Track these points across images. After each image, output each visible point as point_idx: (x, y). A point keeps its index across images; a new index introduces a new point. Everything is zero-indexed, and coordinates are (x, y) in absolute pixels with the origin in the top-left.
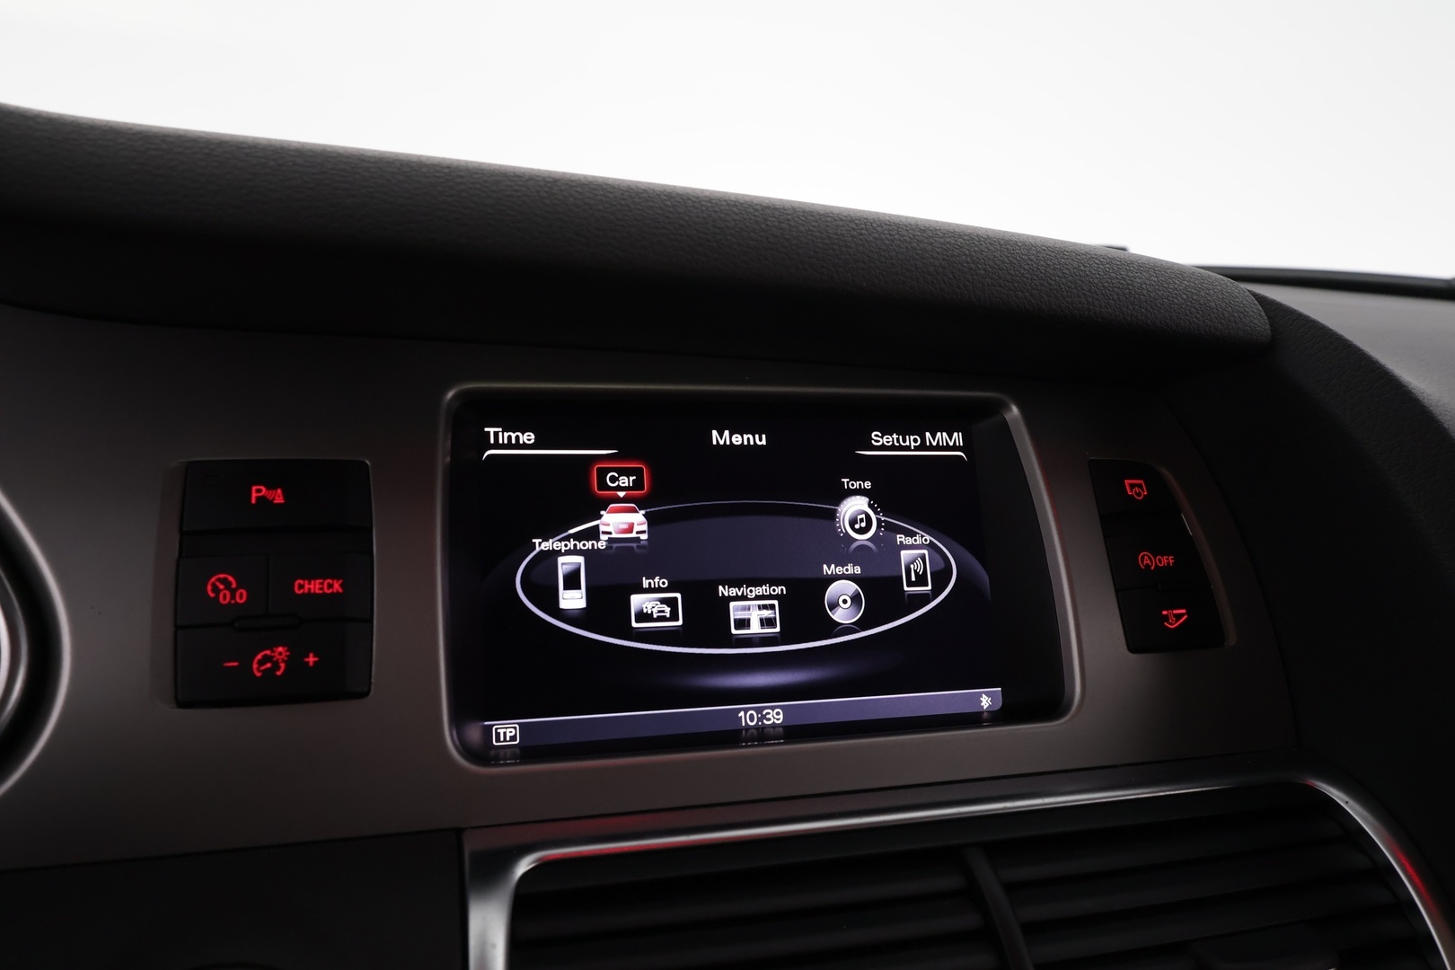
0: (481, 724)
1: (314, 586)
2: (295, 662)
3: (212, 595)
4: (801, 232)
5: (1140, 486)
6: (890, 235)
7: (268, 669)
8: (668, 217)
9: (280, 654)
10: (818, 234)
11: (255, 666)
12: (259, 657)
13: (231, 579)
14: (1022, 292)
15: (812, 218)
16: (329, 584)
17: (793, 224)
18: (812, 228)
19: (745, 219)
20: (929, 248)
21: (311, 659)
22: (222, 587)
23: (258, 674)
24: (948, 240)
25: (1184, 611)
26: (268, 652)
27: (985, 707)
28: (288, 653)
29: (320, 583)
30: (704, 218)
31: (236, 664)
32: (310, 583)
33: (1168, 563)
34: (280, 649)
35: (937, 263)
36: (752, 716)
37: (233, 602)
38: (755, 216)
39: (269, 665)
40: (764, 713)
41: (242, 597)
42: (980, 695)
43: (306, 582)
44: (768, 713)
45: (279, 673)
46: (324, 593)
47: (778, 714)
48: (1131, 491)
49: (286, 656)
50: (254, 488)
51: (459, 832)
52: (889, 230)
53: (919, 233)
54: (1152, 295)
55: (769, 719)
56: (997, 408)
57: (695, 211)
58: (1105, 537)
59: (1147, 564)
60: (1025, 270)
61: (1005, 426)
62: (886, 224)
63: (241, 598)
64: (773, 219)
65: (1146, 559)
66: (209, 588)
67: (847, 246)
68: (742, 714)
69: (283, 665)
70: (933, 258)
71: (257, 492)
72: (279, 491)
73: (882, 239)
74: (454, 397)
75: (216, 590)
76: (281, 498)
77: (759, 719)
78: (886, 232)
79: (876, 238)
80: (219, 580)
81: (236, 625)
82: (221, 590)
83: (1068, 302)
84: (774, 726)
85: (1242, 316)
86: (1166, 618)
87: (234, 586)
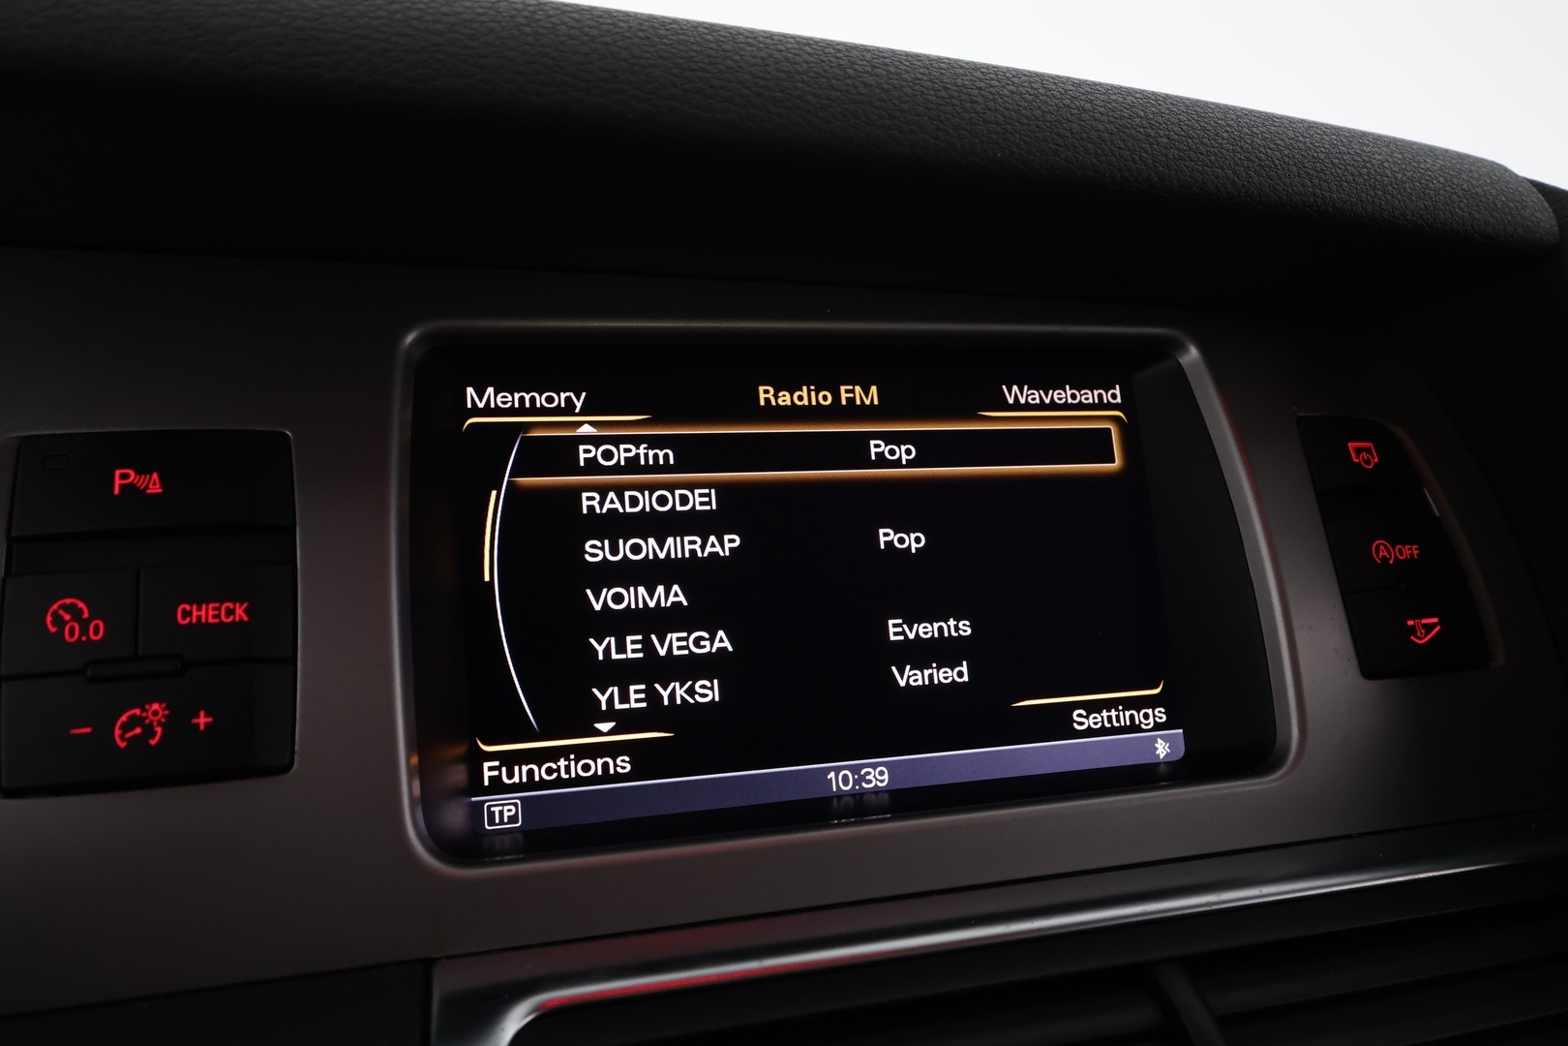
0: (467, 800)
1: (207, 613)
2: (177, 723)
3: (53, 630)
4: (905, 80)
5: (1368, 450)
6: (1032, 88)
7: (136, 736)
8: (709, 56)
9: (155, 713)
10: (929, 84)
11: (117, 732)
12: (124, 718)
13: (81, 605)
14: (1222, 169)
15: (920, 63)
16: (227, 608)
17: (893, 70)
18: (920, 76)
19: (824, 61)
20: (1088, 106)
21: (202, 720)
22: (67, 617)
23: (122, 745)
24: (1114, 97)
25: (1435, 620)
26: (137, 712)
27: (1162, 756)
28: (167, 712)
29: (214, 609)
30: (763, 59)
31: (88, 730)
32: (199, 609)
33: (1412, 555)
34: (155, 706)
35: (1101, 127)
36: (845, 777)
37: (84, 638)
38: (837, 58)
39: (138, 730)
40: (862, 773)
41: (97, 631)
42: (1154, 740)
43: (195, 607)
44: (869, 773)
45: (153, 742)
46: (221, 622)
47: (881, 773)
48: (1358, 458)
49: (164, 716)
50: (118, 473)
51: (428, 964)
52: (1030, 82)
53: (1072, 88)
54: (1399, 176)
55: (870, 782)
56: (1168, 350)
57: (748, 48)
58: (1325, 522)
59: (1384, 557)
60: (1223, 139)
61: (1180, 374)
62: (1025, 75)
63: (96, 633)
64: (864, 63)
65: (1382, 550)
66: (49, 619)
67: (972, 102)
68: (832, 775)
69: (159, 730)
70: (1095, 120)
71: (121, 478)
72: (155, 476)
73: (1021, 94)
74: (416, 341)
75: (58, 621)
76: (158, 486)
77: (855, 782)
78: (1026, 84)
79: (1013, 92)
80: (63, 607)
81: (89, 673)
82: (67, 622)
83: (1285, 184)
84: (876, 791)
85: (1519, 207)
86: (1413, 630)
87: (86, 615)
